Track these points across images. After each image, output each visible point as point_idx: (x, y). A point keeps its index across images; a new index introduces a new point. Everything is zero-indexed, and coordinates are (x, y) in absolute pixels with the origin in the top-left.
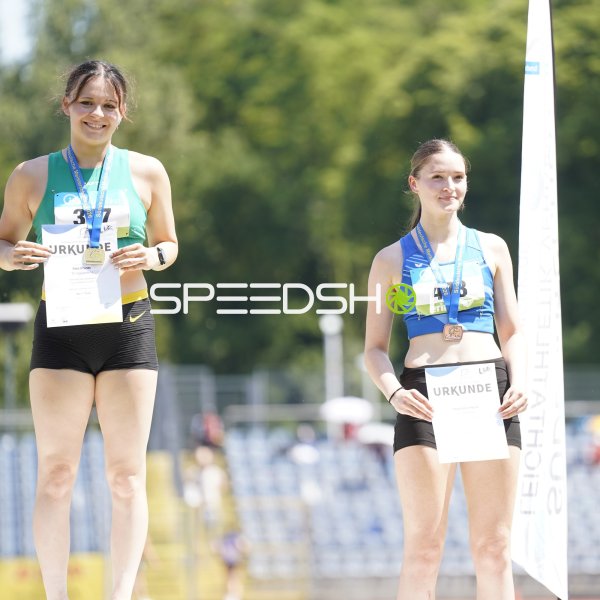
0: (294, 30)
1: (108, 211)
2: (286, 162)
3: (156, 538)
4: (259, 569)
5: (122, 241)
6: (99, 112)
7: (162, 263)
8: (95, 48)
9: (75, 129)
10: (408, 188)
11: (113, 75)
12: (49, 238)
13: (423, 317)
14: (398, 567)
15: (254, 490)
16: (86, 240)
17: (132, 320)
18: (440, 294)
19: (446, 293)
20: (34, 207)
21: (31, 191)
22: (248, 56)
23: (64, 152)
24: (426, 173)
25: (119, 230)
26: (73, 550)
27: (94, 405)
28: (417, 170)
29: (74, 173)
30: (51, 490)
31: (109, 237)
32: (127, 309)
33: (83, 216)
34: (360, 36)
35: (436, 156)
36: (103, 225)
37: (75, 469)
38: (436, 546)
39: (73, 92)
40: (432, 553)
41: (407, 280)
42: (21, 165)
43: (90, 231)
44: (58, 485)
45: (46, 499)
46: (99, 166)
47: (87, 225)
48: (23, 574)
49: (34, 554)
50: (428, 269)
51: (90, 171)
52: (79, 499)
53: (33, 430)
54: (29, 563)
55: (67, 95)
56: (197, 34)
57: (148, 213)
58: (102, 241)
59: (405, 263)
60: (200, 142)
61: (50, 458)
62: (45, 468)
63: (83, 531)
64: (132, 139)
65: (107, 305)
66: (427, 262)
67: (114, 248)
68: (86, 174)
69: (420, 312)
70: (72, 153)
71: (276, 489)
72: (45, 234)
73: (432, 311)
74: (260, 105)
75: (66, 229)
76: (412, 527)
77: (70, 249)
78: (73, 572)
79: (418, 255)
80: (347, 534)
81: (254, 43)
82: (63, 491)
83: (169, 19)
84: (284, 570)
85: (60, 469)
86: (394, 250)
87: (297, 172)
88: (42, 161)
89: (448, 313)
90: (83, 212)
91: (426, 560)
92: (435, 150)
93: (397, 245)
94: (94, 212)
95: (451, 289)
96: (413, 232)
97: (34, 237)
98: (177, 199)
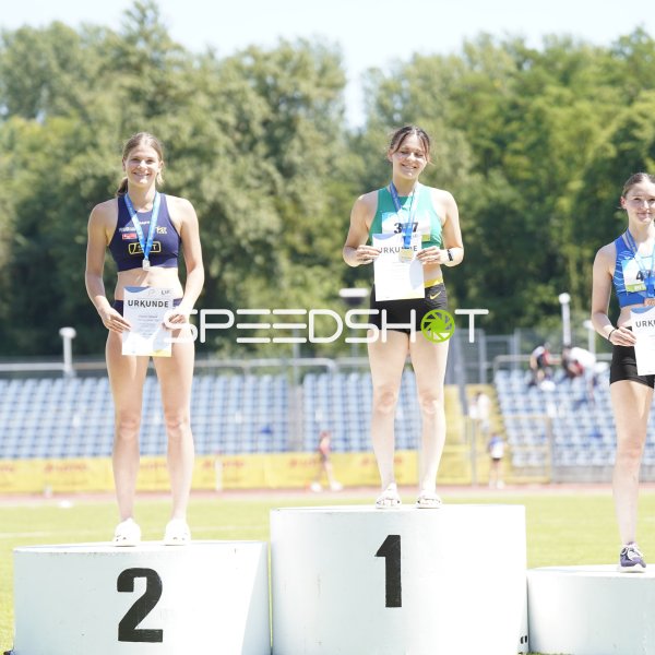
0: (539, 102)
1: (417, 224)
2: (534, 191)
3: (451, 441)
4: (518, 461)
5: (425, 244)
6: (412, 157)
7: (451, 259)
8: (408, 118)
9: (396, 170)
10: (620, 205)
11: (422, 134)
12: (377, 243)
13: (630, 293)
14: (612, 460)
15: (514, 410)
16: (402, 244)
17: (432, 298)
18: (641, 277)
19: (646, 277)
20: (369, 224)
21: (367, 212)
22: (508, 121)
23: (388, 188)
24: (631, 196)
25: (423, 236)
26: (397, 448)
27: (409, 355)
28: (626, 192)
29: (395, 201)
30: (382, 409)
31: (416, 241)
32: (428, 291)
33: (400, 228)
34: (584, 106)
35: (638, 185)
36: (413, 234)
37: (397, 394)
38: (639, 447)
39: (396, 146)
40: (635, 452)
41: (619, 268)
42: (361, 197)
43: (404, 238)
44: (386, 405)
45: (380, 414)
46: (411, 194)
47: (403, 234)
48: (365, 462)
49: (372, 449)
50: (633, 260)
51: (406, 199)
52: (400, 415)
53: (370, 371)
54: (369, 455)
55: (392, 148)
56: (474, 108)
57: (443, 227)
58: (412, 245)
59: (618, 257)
60: (478, 178)
61: (381, 388)
62: (378, 394)
63: (403, 435)
64: (433, 179)
65: (415, 287)
66: (632, 255)
67: (420, 249)
68: (402, 201)
69: (628, 289)
70: (394, 187)
71: (529, 410)
72: (375, 240)
73: (636, 289)
74: (517, 153)
75: (389, 236)
76: (622, 435)
77: (391, 250)
78: (398, 461)
79: (627, 250)
80: (576, 439)
81: (513, 112)
82: (389, 409)
83: (456, 98)
84: (534, 462)
85: (387, 395)
86: (611, 248)
87: (540, 199)
88: (375, 194)
89: (647, 291)
90: (400, 225)
91: (632, 456)
92: (638, 180)
93: (613, 245)
94: (407, 225)
95: (649, 275)
96: (624, 236)
97: (369, 243)
98: (462, 216)
